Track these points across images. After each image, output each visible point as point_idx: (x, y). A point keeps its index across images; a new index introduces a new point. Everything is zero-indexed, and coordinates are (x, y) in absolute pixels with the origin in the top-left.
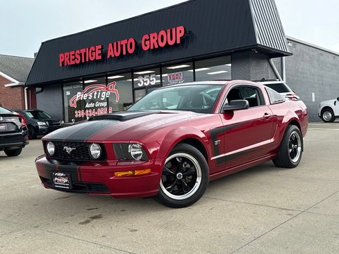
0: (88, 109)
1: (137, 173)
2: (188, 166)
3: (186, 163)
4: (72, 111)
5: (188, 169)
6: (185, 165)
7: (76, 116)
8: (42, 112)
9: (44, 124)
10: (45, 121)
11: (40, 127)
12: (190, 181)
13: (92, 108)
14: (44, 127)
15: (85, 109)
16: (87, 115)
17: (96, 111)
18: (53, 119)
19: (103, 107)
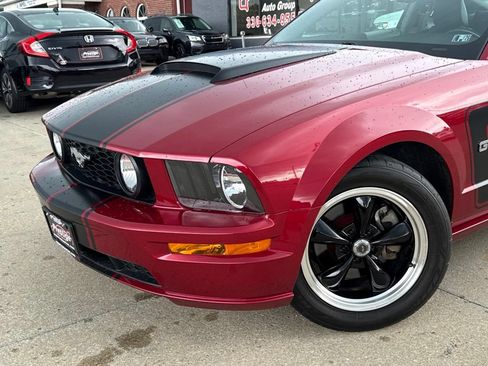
0: (266, 13)
1: (229, 249)
2: (391, 218)
3: (384, 209)
4: (242, 16)
5: (389, 227)
6: (382, 216)
7: (248, 26)
8: (197, 18)
9: (199, 39)
10: (200, 35)
11: (192, 44)
12: (394, 257)
13: (271, 13)
14: (199, 45)
15: (262, 14)
16: (264, 23)
17: (278, 17)
18: (212, 32)
19: (288, 11)
